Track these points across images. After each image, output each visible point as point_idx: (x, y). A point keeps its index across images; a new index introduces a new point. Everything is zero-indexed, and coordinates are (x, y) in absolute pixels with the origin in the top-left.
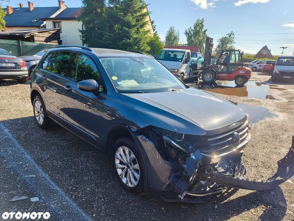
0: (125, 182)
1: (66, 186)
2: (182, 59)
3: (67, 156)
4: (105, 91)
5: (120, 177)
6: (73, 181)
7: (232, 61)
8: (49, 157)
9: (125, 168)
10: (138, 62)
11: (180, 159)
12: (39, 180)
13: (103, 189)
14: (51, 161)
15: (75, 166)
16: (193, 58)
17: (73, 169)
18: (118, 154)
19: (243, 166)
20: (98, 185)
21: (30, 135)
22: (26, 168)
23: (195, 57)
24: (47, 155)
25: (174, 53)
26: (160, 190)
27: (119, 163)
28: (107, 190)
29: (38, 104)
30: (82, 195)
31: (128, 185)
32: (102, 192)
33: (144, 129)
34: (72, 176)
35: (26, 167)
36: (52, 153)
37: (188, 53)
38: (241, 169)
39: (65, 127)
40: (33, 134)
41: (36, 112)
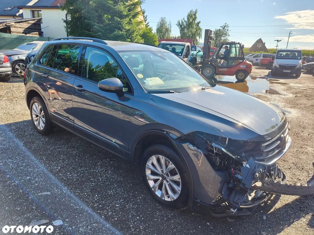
0: (159, 196)
1: (90, 203)
2: (182, 52)
3: (81, 167)
4: (131, 91)
5: (153, 189)
6: (97, 197)
7: (233, 55)
8: (60, 168)
9: (159, 179)
10: (159, 56)
11: (232, 169)
12: (56, 199)
13: (133, 205)
14: (64, 174)
15: (94, 178)
16: (193, 52)
17: (92, 182)
18: (149, 164)
19: (279, 170)
20: (127, 200)
21: (30, 142)
22: (36, 184)
23: (194, 51)
24: (57, 167)
25: (173, 46)
26: (209, 205)
27: (151, 174)
28: (139, 205)
29: (37, 107)
30: (112, 213)
31: (163, 199)
32: (134, 208)
33: (189, 135)
34: (93, 190)
35: (36, 183)
36: (63, 164)
37: (188, 46)
38: (278, 173)
39: (76, 133)
40: (33, 142)
41: (34, 116)
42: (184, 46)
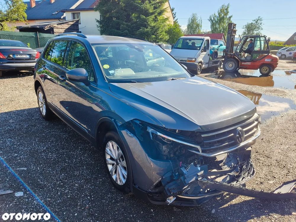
0: (114, 179)
1: (55, 181)
2: (200, 47)
3: (63, 149)
5: (111, 173)
6: (63, 176)
7: (257, 49)
8: (46, 149)
9: (114, 164)
12: (29, 174)
13: (91, 186)
14: (46, 154)
15: (69, 159)
16: (214, 46)
17: (66, 162)
18: (107, 149)
19: (251, 165)
20: (87, 181)
21: (32, 126)
22: (19, 161)
23: (216, 45)
24: (44, 147)
25: (192, 41)
26: (147, 191)
27: (110, 159)
28: (96, 187)
29: (41, 95)
30: (68, 191)
31: (117, 183)
32: (90, 188)
34: (63, 170)
35: (20, 159)
36: (49, 145)
37: (208, 41)
38: (249, 168)
39: (62, 119)
40: (35, 126)
41: (40, 103)
42: (203, 40)
